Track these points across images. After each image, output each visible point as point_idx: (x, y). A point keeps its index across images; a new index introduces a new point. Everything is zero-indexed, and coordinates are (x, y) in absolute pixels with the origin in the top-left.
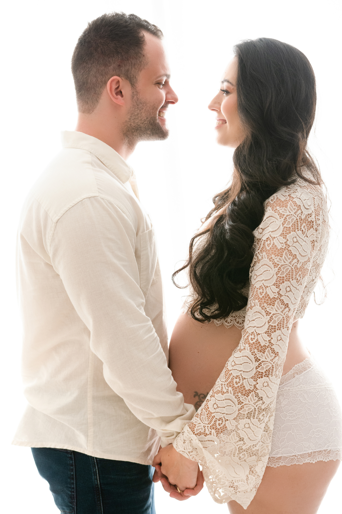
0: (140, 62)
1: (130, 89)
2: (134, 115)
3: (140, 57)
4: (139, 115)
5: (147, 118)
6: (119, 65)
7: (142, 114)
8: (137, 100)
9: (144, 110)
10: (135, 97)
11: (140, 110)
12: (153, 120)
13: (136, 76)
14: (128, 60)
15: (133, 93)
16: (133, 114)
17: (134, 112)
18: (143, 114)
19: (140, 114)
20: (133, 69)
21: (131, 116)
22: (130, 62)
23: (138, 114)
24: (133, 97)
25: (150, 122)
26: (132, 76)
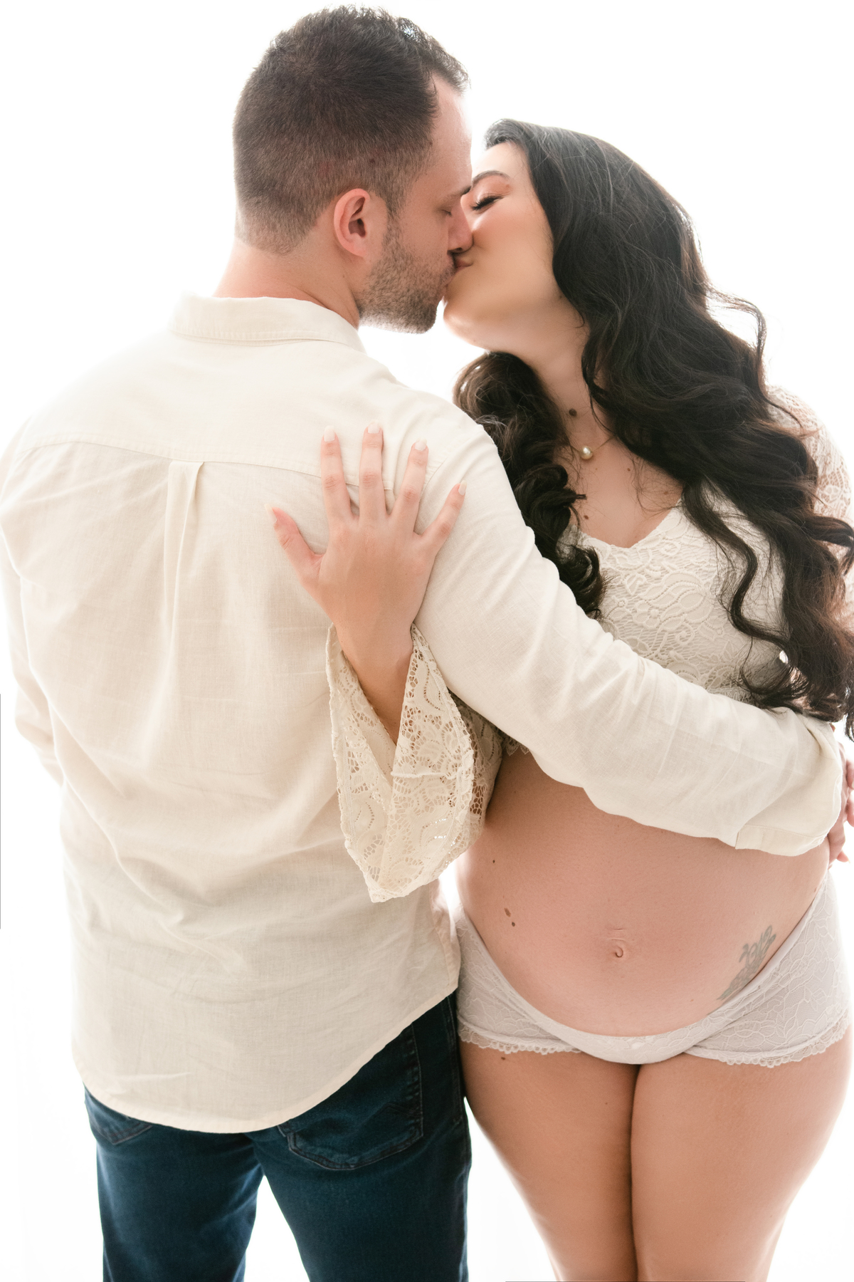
0: (421, 159)
1: (385, 220)
2: (384, 281)
3: (422, 147)
4: (395, 283)
5: (408, 291)
6: (372, 161)
7: (401, 279)
8: (397, 249)
9: (406, 272)
10: (393, 241)
11: (399, 272)
12: (419, 297)
13: (405, 192)
14: (395, 149)
15: (390, 230)
16: (382, 276)
17: (386, 274)
18: (403, 282)
19: (397, 280)
20: (402, 173)
21: (378, 282)
22: (398, 154)
23: (393, 279)
24: (387, 240)
25: (411, 300)
26: (395, 189)
